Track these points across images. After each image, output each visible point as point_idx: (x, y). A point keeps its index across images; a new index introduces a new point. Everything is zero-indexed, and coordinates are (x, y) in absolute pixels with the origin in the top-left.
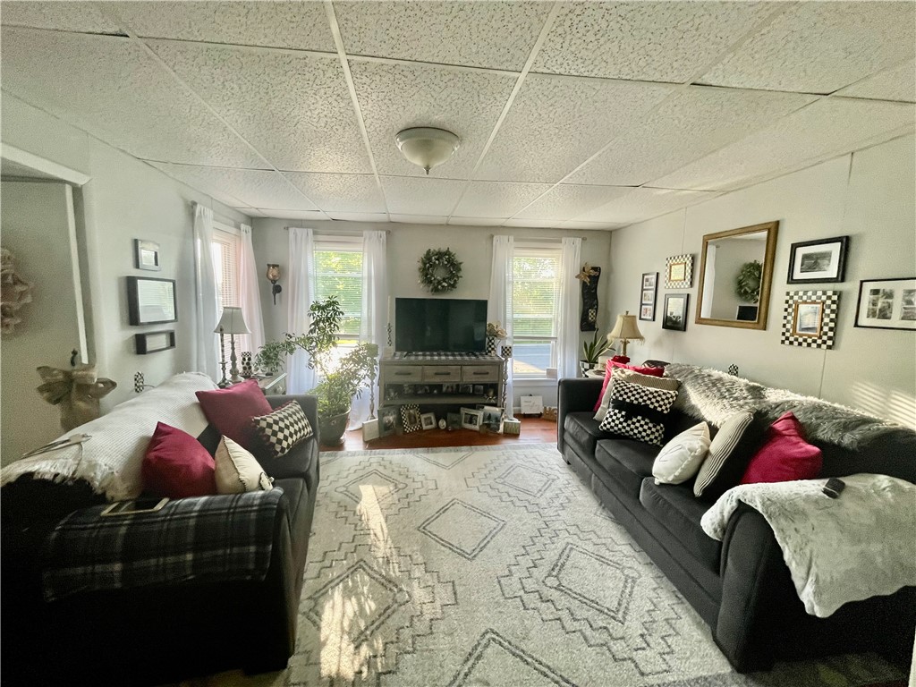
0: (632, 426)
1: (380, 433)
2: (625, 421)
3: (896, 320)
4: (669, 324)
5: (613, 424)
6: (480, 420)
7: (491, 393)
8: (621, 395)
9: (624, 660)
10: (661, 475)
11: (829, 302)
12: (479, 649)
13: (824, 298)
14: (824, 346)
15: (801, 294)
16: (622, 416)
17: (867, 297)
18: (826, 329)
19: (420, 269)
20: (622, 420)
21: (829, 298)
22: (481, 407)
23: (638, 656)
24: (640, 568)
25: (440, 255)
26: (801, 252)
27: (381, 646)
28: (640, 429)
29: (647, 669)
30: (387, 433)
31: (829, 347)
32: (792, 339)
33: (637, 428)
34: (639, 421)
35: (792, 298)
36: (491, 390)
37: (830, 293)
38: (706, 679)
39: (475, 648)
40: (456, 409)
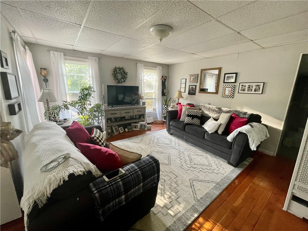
0: (194, 121)
1: (107, 137)
2: (192, 120)
3: (246, 92)
4: (190, 93)
5: (188, 121)
6: (139, 127)
7: (142, 117)
8: (190, 113)
9: (218, 173)
10: (210, 131)
11: (233, 88)
12: (192, 184)
13: (232, 86)
14: (231, 98)
15: (227, 85)
16: (191, 119)
17: (241, 86)
18: (232, 94)
19: (112, 74)
20: (191, 120)
21: (233, 87)
22: (138, 122)
23: (219, 171)
24: (206, 154)
25: (120, 69)
26: (226, 75)
27: (169, 194)
28: (196, 121)
29: (223, 173)
30: (109, 136)
31: (232, 98)
32: (224, 96)
33: (195, 121)
34: (195, 119)
35: (225, 86)
36: (142, 116)
37: (233, 85)
38: (232, 171)
39: (191, 184)
40: (130, 124)
